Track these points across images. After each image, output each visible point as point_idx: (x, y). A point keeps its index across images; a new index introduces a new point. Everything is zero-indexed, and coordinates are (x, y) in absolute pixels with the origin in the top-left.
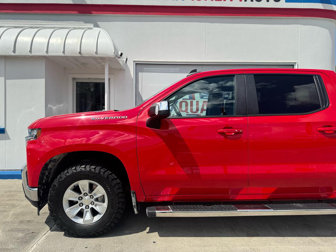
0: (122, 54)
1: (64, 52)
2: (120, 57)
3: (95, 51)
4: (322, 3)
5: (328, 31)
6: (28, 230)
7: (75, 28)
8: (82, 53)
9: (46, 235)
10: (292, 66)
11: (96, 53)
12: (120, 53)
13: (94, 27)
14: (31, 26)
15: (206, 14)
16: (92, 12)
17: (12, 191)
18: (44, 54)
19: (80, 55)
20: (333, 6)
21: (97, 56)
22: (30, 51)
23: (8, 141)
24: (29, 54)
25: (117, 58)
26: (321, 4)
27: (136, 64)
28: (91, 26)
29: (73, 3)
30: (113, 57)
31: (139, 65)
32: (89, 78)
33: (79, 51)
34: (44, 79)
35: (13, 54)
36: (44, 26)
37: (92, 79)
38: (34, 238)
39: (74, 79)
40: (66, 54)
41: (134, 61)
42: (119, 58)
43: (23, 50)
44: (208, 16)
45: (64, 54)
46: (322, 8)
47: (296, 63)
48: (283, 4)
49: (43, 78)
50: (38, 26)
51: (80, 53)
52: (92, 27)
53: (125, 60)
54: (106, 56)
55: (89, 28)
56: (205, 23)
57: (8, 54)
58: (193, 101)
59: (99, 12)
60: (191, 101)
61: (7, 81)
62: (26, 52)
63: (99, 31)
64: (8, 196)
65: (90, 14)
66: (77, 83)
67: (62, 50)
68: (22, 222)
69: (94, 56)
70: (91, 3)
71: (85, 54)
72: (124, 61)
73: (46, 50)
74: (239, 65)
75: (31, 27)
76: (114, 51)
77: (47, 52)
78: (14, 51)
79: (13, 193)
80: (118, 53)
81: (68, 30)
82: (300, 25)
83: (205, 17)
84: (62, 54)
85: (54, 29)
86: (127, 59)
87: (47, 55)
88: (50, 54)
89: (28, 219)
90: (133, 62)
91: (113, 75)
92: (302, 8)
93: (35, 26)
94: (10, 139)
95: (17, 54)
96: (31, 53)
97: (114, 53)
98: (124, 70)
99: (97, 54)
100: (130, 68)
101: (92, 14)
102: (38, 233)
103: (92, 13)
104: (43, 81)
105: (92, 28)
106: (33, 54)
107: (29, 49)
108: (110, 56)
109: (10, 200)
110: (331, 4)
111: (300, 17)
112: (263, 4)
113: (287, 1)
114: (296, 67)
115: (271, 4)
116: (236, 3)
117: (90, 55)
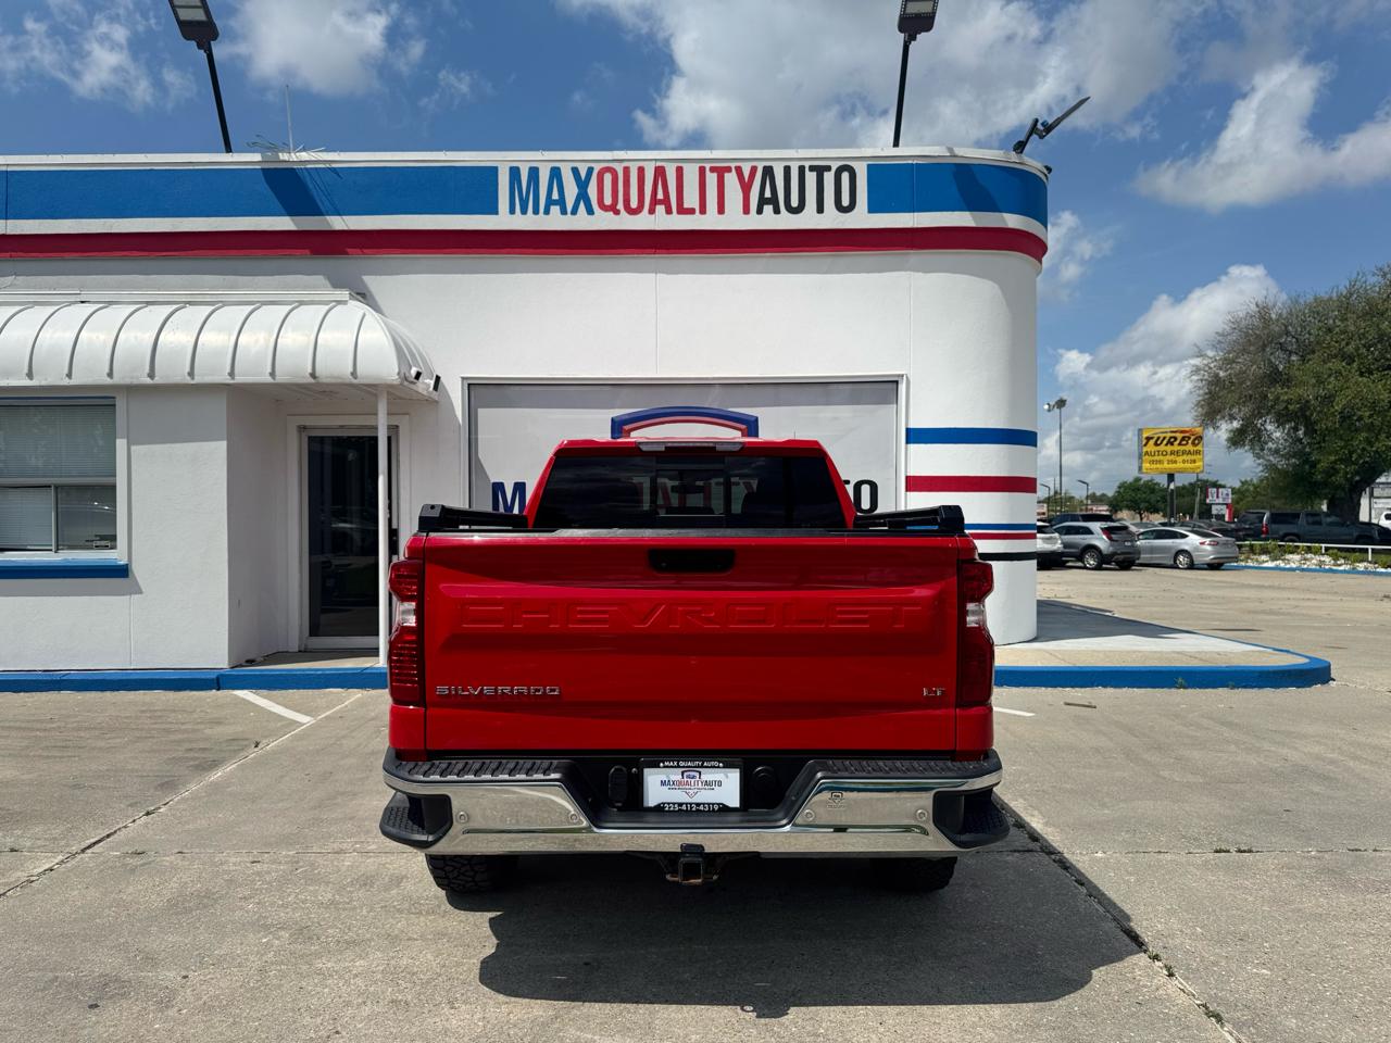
0: (418, 375)
1: (272, 374)
2: (417, 380)
3: (351, 369)
4: (969, 210)
7: (302, 303)
8: (317, 375)
10: (895, 385)
11: (354, 374)
12: (414, 371)
13: (351, 298)
14: (192, 299)
15: (654, 250)
16: (349, 250)
17: (156, 711)
18: (224, 378)
19: (312, 381)
20: (1007, 216)
21: (355, 381)
22: (191, 374)
23: (135, 597)
24: (188, 380)
25: (406, 383)
26: (968, 213)
27: (469, 385)
28: (344, 294)
29: (298, 229)
30: (398, 382)
31: (478, 389)
32: (342, 427)
33: (310, 370)
34: (225, 441)
35: (148, 381)
36: (226, 299)
37: (350, 428)
38: (216, 765)
39: (301, 429)
40: (280, 378)
41: (463, 378)
42: (412, 383)
43: (173, 370)
44: (659, 255)
45: (274, 379)
46: (974, 224)
47: (902, 376)
48: (862, 218)
49: (222, 440)
50: (210, 298)
51: (313, 375)
52: (347, 298)
53: (432, 382)
54: (377, 382)
55: (339, 302)
56: (654, 275)
57: (135, 382)
59: (366, 251)
61: (133, 448)
62: (180, 375)
63: (361, 314)
64: (150, 717)
65: (342, 256)
66: (311, 439)
67: (270, 370)
69: (347, 381)
70: (346, 228)
71: (327, 377)
72: (429, 385)
73: (228, 369)
76: (397, 370)
77: (232, 374)
78: (151, 375)
79: (159, 714)
81: (287, 309)
82: (912, 273)
83: (654, 258)
84: (269, 379)
85: (253, 307)
86: (438, 378)
87: (232, 382)
88: (239, 379)
89: (202, 747)
90: (459, 380)
91: (403, 416)
92: (916, 226)
93: (203, 299)
94: (141, 593)
95: (158, 380)
96: (193, 378)
97: (399, 374)
98: (437, 402)
99: (356, 378)
100: (450, 395)
103: (347, 254)
104: (222, 445)
105: (345, 302)
106: (198, 379)
107: (187, 369)
108: (389, 382)
109: (156, 723)
111: (912, 249)
112: (808, 220)
113: (872, 210)
114: (902, 387)
115: (832, 220)
116: (735, 219)
117: (339, 381)
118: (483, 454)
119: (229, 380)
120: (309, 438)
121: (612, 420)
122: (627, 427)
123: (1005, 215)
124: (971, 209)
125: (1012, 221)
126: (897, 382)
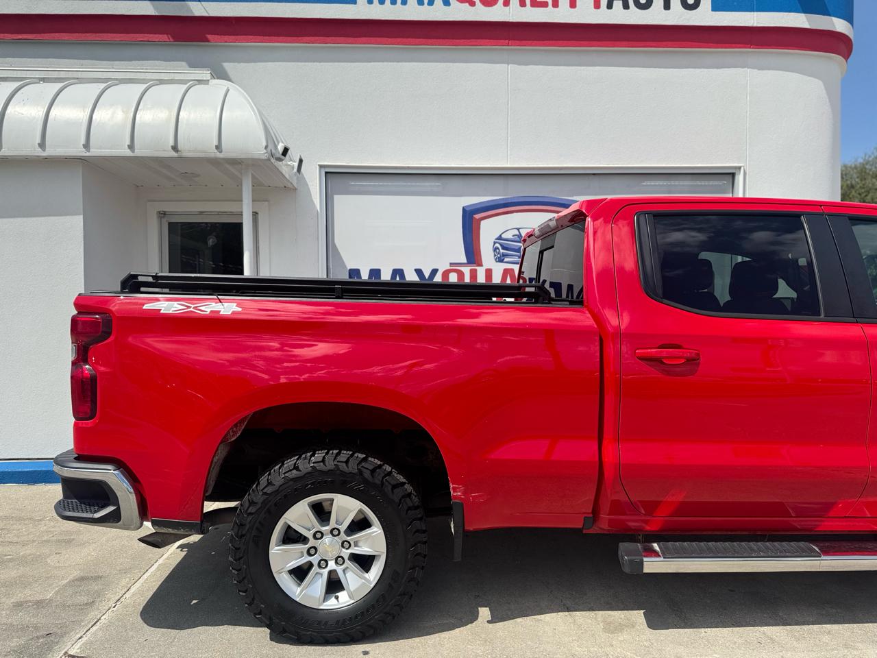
0: (286, 151)
1: (131, 147)
2: (283, 157)
3: (215, 142)
4: (805, 12)
5: (821, 83)
6: (36, 628)
7: (161, 82)
8: (179, 148)
9: (84, 639)
10: (731, 178)
11: (218, 147)
12: (280, 148)
13: (213, 77)
14: (42, 75)
15: (507, 41)
16: (209, 36)
18: (79, 151)
19: (174, 154)
20: (835, 20)
21: (221, 156)
22: (42, 145)
24: (39, 152)
25: (273, 160)
26: (803, 14)
27: (326, 173)
28: (205, 74)
29: (157, 14)
30: (264, 157)
31: (335, 177)
32: (201, 213)
33: (171, 143)
34: (81, 217)
36: (79, 75)
37: (210, 214)
38: (50, 649)
39: (163, 214)
40: (139, 152)
41: (321, 166)
42: (279, 159)
43: (22, 141)
44: (512, 47)
45: (133, 152)
46: (807, 26)
47: (740, 168)
48: (705, 16)
49: (77, 214)
50: (63, 75)
51: (175, 148)
52: (208, 77)
53: (296, 165)
54: (243, 156)
55: (200, 82)
56: (506, 65)
58: (478, 268)
59: (226, 38)
60: (471, 270)
62: (30, 148)
63: (225, 89)
65: (203, 43)
66: (172, 226)
67: (128, 142)
68: (19, 605)
69: (212, 155)
70: (206, 15)
71: (189, 151)
72: (292, 167)
73: (83, 141)
74: (594, 174)
75: (44, 80)
76: (264, 144)
77: (87, 146)
80: (276, 147)
81: (145, 86)
82: (749, 70)
83: (507, 50)
84: (128, 153)
85: (105, 85)
86: (301, 161)
87: (88, 154)
88: (95, 151)
89: (38, 597)
90: (318, 167)
91: (266, 203)
92: (755, 25)
93: (55, 75)
95: (5, 151)
96: (44, 150)
97: (266, 147)
98: (296, 189)
99: (221, 152)
100: (310, 184)
101: (208, 41)
102: (62, 636)
104: (78, 221)
105: (206, 82)
106: (50, 151)
107: (38, 140)
108: (256, 157)
110: (830, 15)
111: (750, 48)
112: (655, 16)
113: (716, 7)
114: (740, 178)
115: (678, 16)
116: (585, 14)
117: (202, 155)
118: (339, 241)
119: (82, 152)
120: (170, 224)
121: (464, 209)
122: (477, 216)
123: (833, 18)
124: (805, 11)
125: (839, 25)
126: (733, 175)
